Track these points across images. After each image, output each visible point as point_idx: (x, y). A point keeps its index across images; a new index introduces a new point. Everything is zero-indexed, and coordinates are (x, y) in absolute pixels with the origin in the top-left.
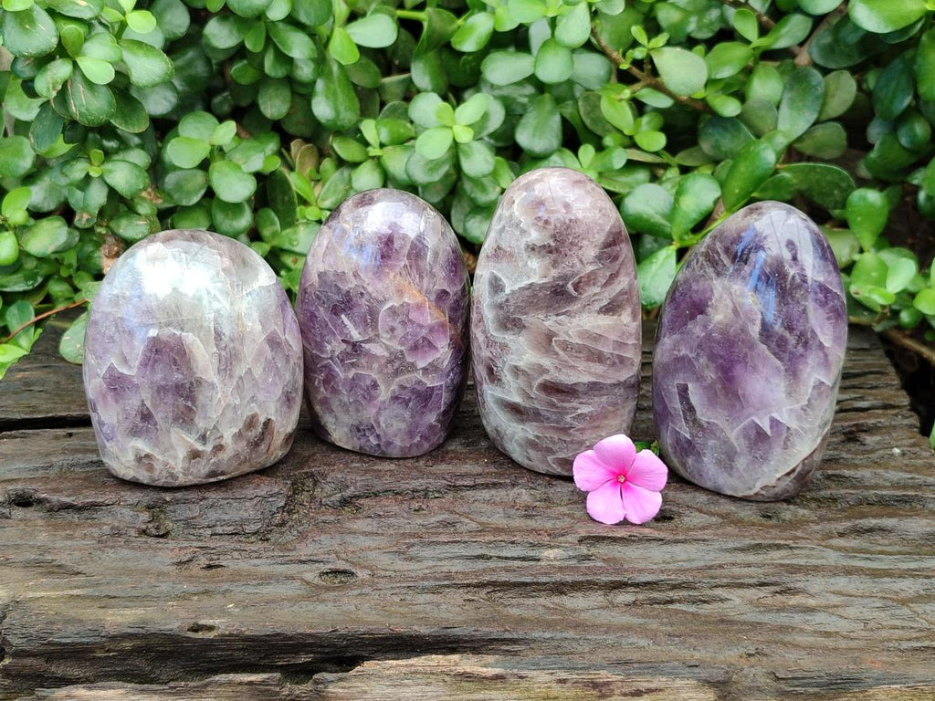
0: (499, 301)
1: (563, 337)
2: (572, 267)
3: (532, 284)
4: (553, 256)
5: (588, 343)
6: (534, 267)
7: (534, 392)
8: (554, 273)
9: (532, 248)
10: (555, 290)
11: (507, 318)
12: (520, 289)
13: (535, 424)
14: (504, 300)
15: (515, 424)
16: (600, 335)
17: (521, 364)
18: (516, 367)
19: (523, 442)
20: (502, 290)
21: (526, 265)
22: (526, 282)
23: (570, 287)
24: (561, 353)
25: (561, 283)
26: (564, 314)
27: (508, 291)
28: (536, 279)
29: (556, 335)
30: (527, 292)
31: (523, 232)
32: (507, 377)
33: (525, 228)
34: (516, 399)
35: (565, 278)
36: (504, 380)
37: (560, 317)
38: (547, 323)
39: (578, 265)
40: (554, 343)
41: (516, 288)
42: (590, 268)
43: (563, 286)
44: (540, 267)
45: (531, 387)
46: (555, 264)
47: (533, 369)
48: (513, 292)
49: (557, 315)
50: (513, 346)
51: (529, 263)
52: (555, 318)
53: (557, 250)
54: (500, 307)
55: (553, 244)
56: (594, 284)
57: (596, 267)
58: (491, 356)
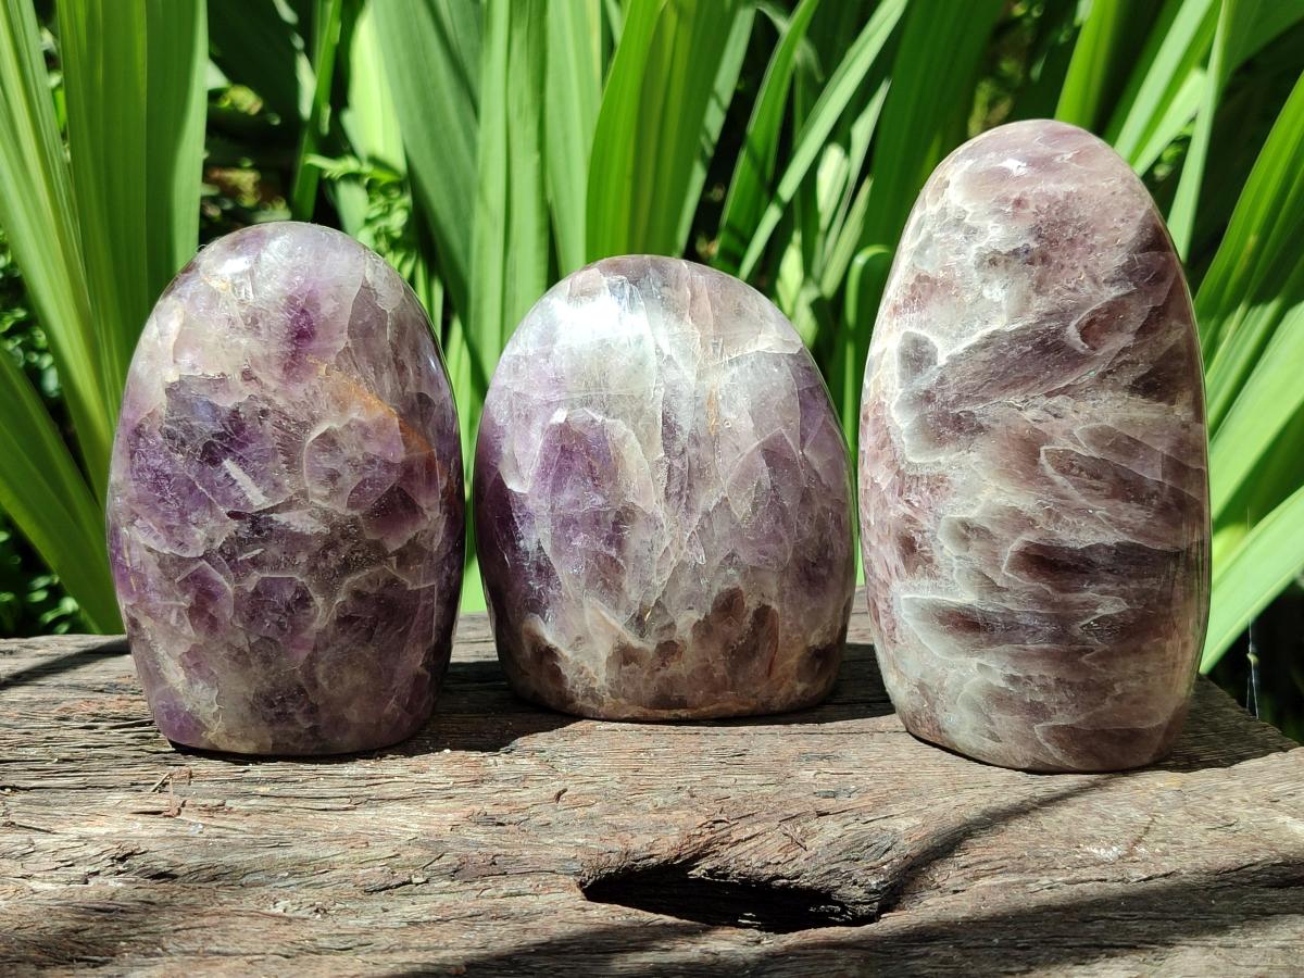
0: (925, 386)
1: (1062, 444)
2: (1075, 290)
3: (992, 336)
4: (1037, 269)
5: (1113, 458)
6: (997, 299)
7: (1004, 575)
8: (1040, 304)
9: (992, 261)
10: (1044, 342)
11: (943, 418)
12: (969, 349)
13: (1006, 648)
14: (934, 380)
15: (962, 659)
16: (1137, 443)
17: (973, 514)
18: (965, 524)
19: (980, 698)
20: (931, 361)
21: (980, 296)
22: (979, 333)
23: (1072, 332)
24: (1059, 479)
25: (1054, 325)
26: (1062, 391)
27: (942, 360)
28: (1001, 323)
29: (1048, 440)
30: (983, 355)
31: (972, 232)
32: (946, 551)
33: (975, 223)
34: (965, 596)
35: (1063, 315)
36: (938, 557)
37: (1055, 401)
38: (1029, 415)
39: (1088, 288)
40: (1043, 459)
41: (960, 348)
42: (1113, 292)
43: (1057, 332)
44: (1008, 297)
45: (996, 565)
46: (1039, 287)
47: (1002, 523)
48: (954, 361)
49: (1049, 395)
50: (957, 478)
51: (986, 293)
52: (1045, 402)
53: (1045, 259)
54: (928, 397)
55: (1034, 245)
56: (1120, 329)
57: (1121, 292)
58: (908, 511)
